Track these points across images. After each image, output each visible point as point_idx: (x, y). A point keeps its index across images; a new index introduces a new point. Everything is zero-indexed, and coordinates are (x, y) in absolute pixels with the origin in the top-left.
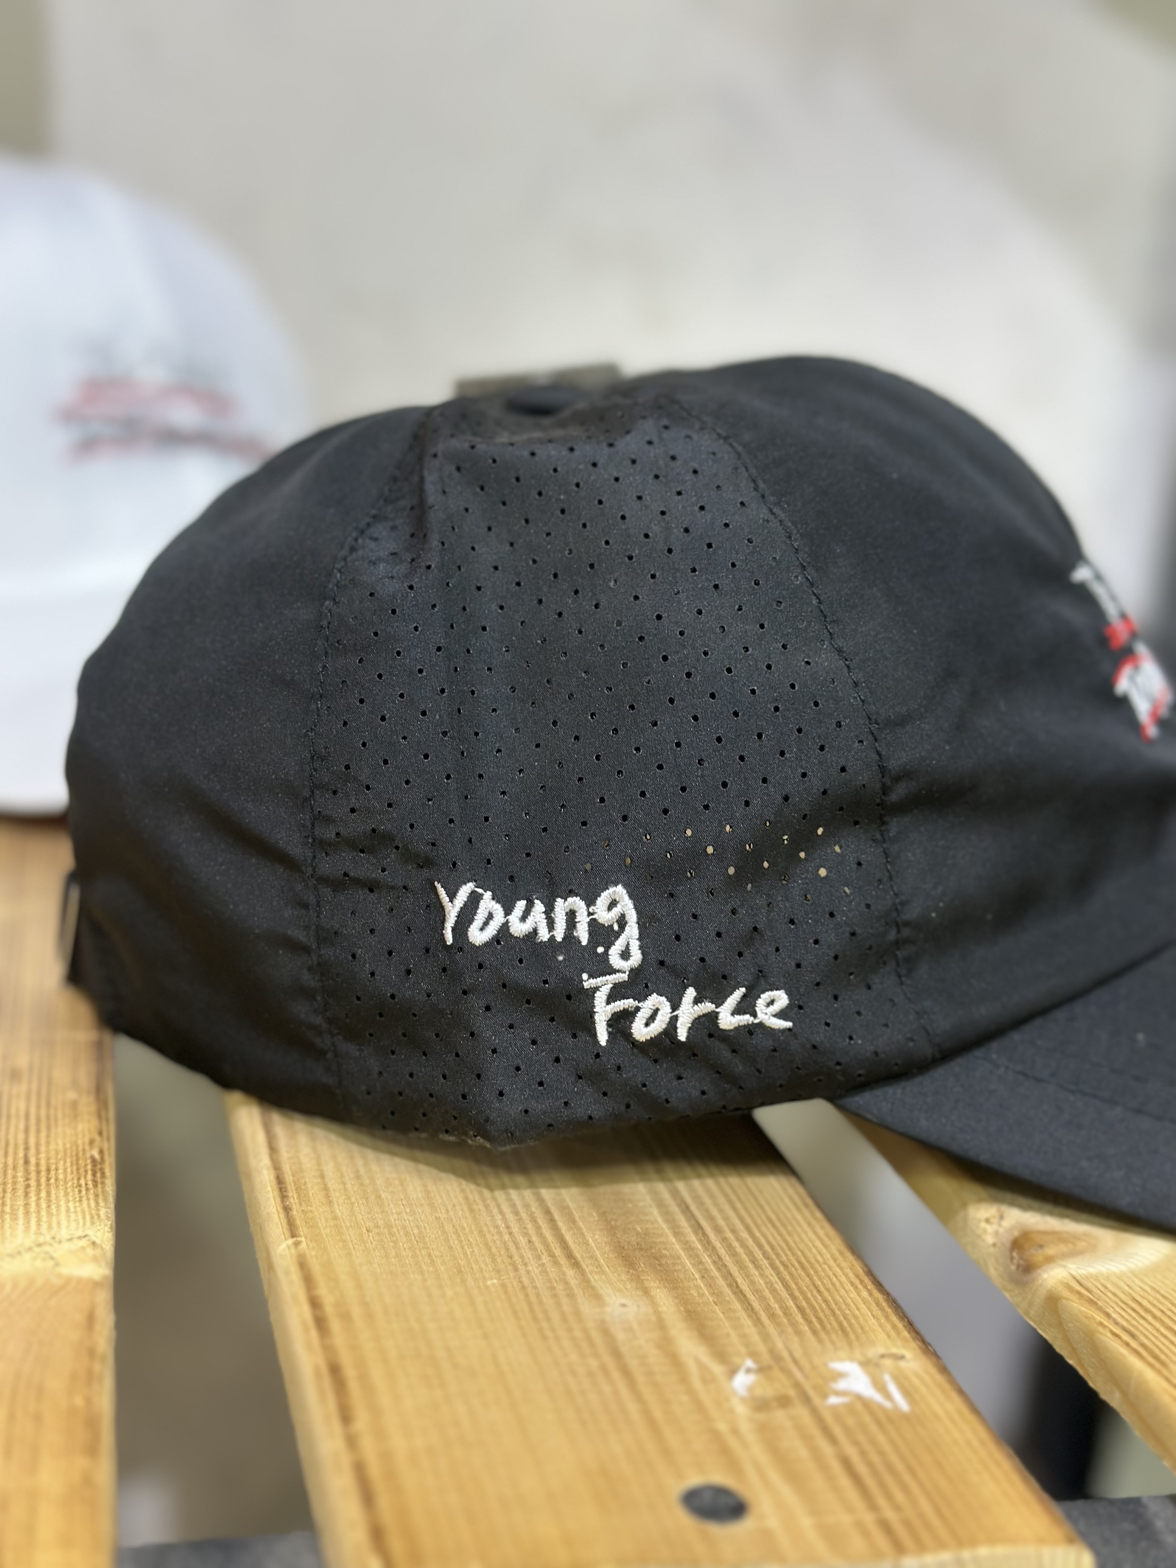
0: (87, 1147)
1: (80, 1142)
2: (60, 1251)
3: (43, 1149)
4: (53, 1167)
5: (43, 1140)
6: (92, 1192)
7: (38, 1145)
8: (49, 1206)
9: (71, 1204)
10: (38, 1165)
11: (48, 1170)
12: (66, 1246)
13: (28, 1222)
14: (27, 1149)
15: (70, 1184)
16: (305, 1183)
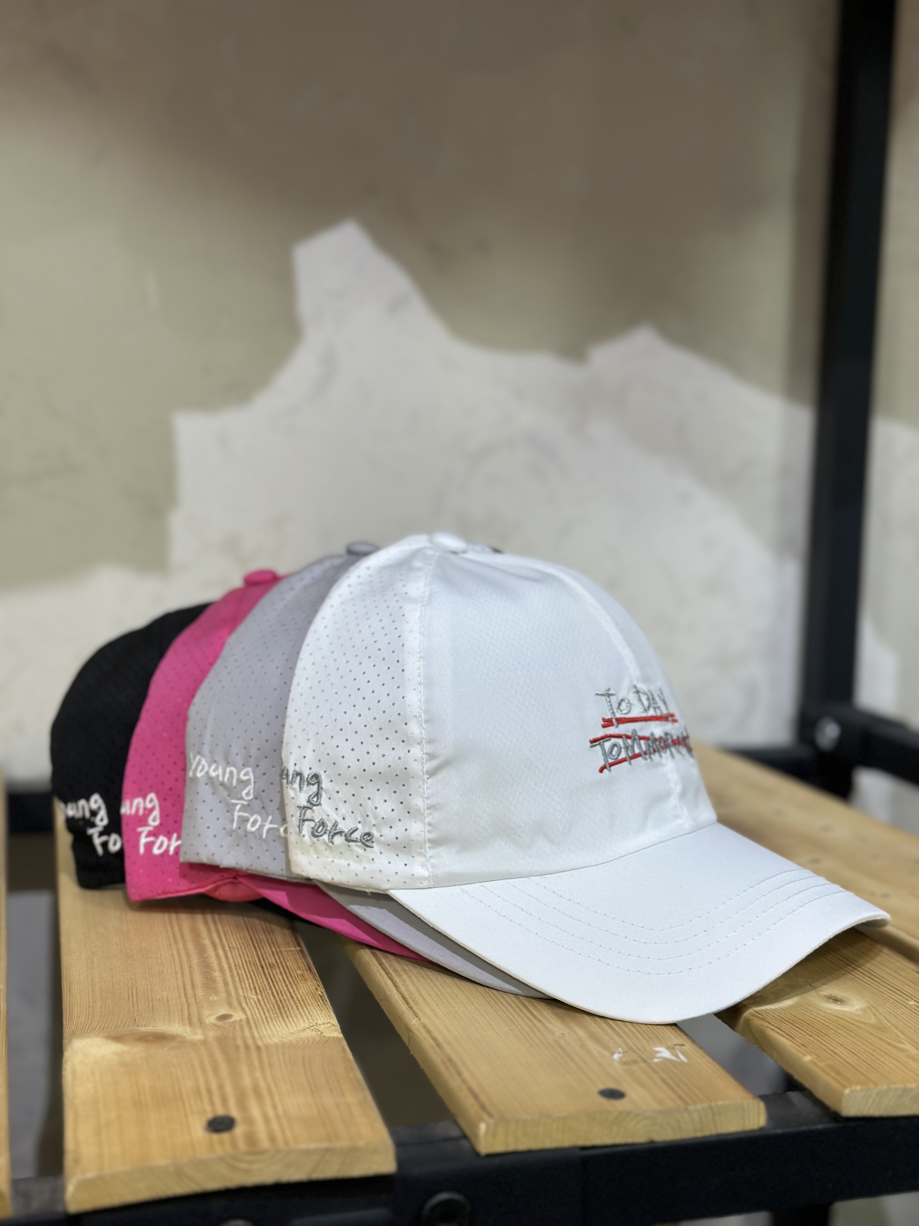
0: (315, 991)
1: (312, 989)
2: (321, 1028)
3: (297, 992)
4: (304, 999)
5: (295, 989)
6: (325, 1007)
7: (294, 991)
8: (309, 1013)
9: (318, 1012)
10: (297, 998)
11: (303, 1000)
12: (323, 1026)
13: (303, 1018)
14: (290, 993)
15: (314, 1005)
16: (415, 998)
